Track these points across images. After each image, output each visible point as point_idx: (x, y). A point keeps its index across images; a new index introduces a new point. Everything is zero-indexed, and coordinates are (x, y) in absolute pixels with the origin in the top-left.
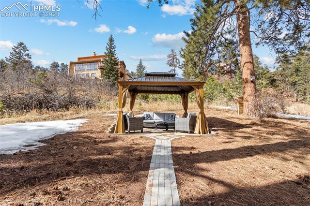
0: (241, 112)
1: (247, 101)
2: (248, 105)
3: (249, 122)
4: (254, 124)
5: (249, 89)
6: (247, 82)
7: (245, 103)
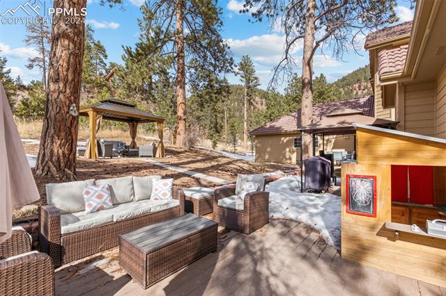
0: (175, 143)
1: (179, 134)
2: (180, 139)
3: (183, 150)
4: (186, 151)
5: (181, 126)
6: (180, 119)
7: (178, 136)
